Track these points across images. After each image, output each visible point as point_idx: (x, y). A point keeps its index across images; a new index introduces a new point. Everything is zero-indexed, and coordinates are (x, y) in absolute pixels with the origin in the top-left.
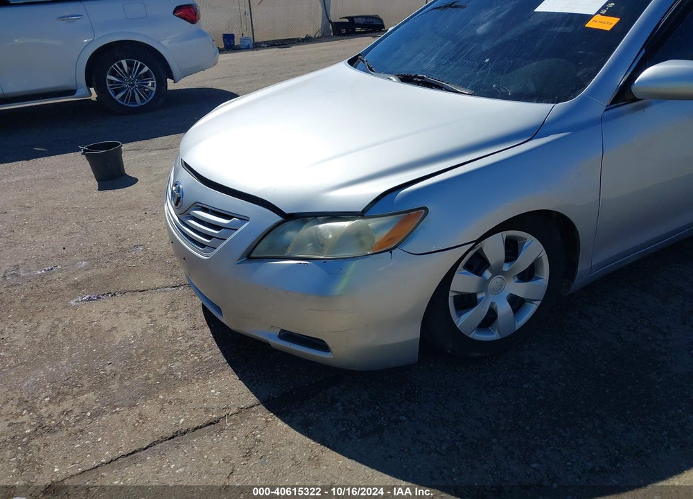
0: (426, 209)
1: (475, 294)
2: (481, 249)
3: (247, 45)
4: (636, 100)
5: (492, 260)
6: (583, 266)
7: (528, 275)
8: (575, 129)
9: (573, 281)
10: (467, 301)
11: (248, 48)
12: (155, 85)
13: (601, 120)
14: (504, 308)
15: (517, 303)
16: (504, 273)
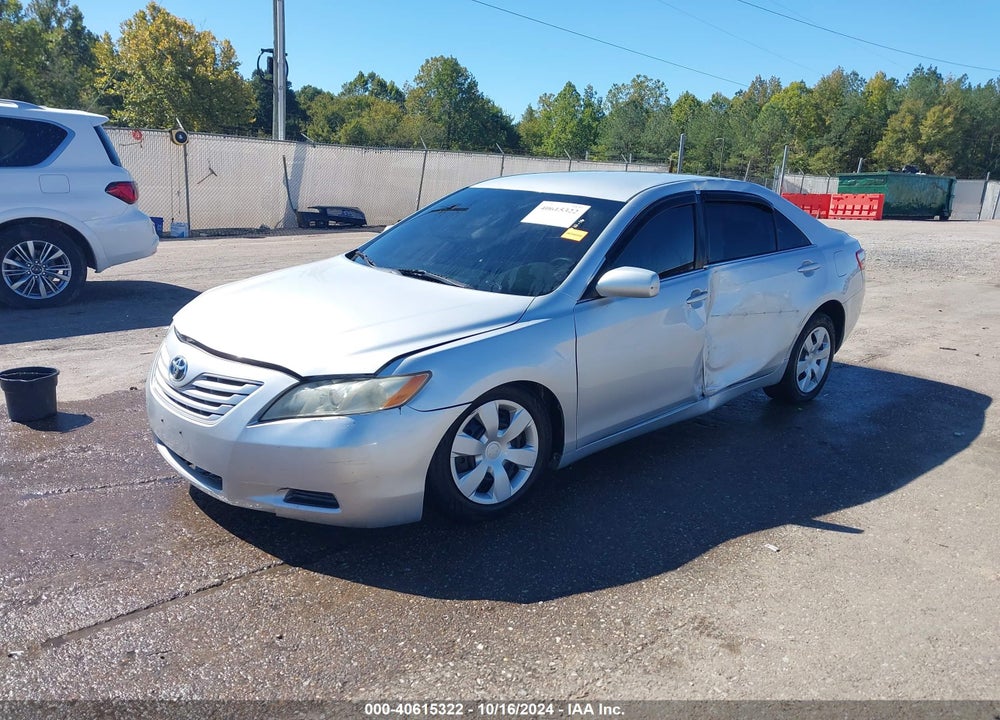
0: (429, 372)
1: (474, 457)
2: (478, 415)
3: (180, 232)
4: (600, 297)
5: (488, 426)
6: (569, 439)
7: (520, 442)
8: (555, 316)
9: (562, 454)
10: (467, 464)
11: (181, 237)
12: (70, 274)
13: (574, 311)
14: (500, 476)
15: (512, 469)
16: (497, 439)
